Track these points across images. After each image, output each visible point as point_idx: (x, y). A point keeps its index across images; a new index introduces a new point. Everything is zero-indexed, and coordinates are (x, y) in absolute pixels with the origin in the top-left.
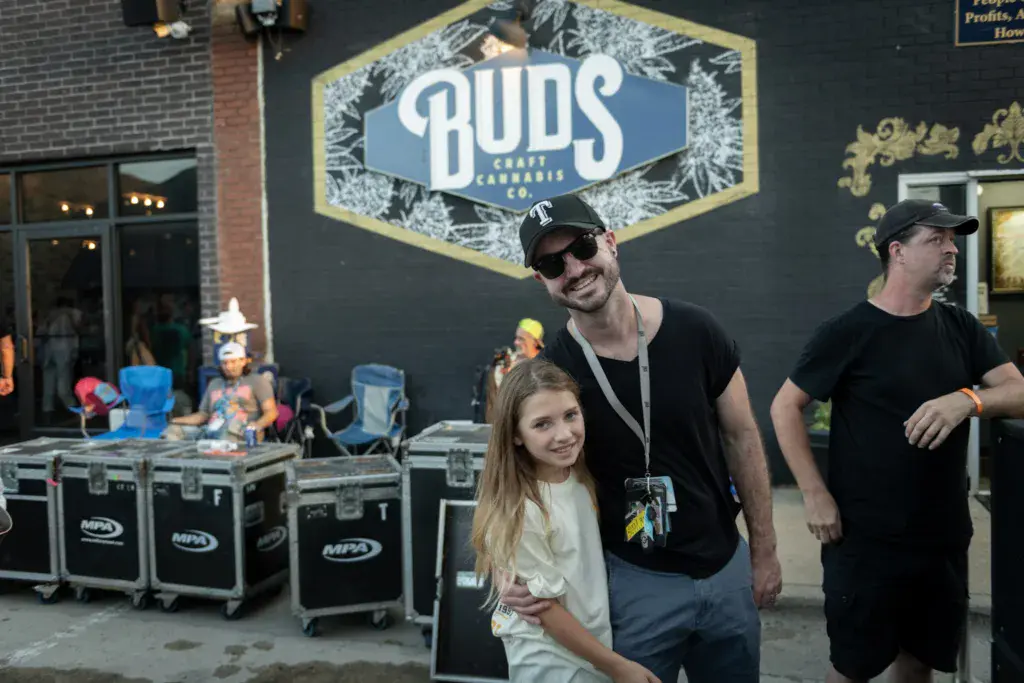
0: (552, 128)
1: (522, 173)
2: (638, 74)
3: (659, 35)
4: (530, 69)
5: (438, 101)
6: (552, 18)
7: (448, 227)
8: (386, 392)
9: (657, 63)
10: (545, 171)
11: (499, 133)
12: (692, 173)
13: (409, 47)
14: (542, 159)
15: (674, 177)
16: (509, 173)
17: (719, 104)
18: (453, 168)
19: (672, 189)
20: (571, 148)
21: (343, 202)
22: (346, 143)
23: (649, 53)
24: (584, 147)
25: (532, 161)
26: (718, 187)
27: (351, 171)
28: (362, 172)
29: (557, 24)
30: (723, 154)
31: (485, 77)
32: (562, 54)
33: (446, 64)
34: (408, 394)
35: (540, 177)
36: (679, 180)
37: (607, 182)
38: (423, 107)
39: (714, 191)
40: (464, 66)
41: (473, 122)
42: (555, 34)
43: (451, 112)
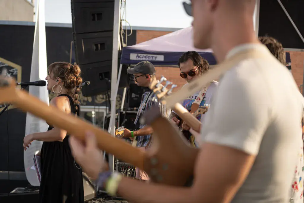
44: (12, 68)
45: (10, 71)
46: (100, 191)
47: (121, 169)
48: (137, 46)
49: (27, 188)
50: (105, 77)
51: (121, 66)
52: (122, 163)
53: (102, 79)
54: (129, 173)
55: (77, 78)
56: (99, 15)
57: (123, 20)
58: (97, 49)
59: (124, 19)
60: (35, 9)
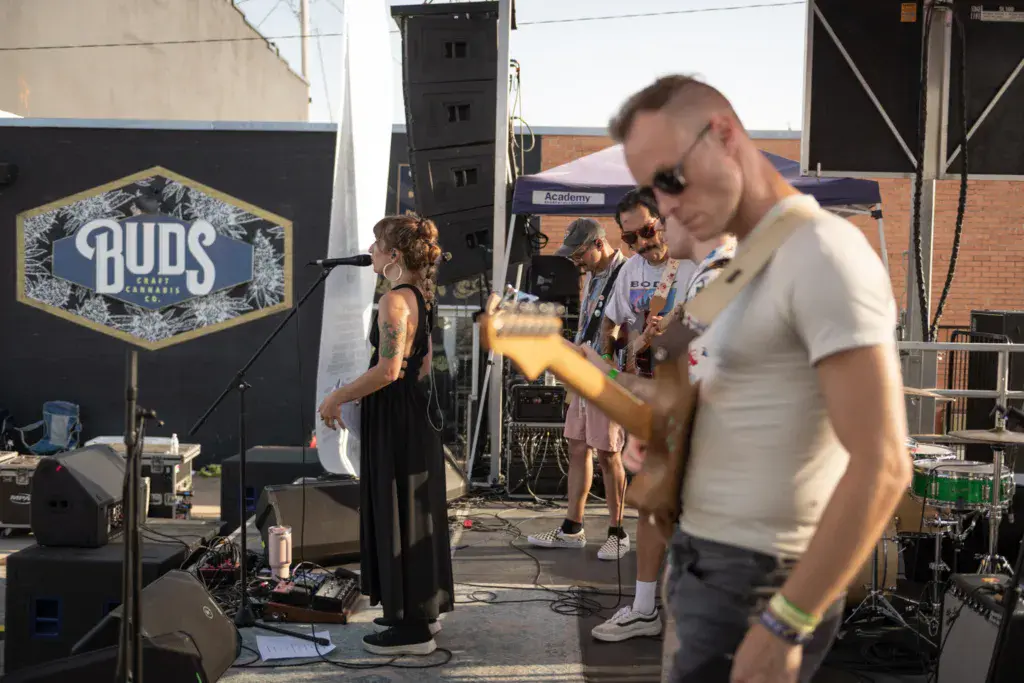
0: (173, 262)
1: (154, 287)
2: (226, 235)
3: (238, 212)
4: (160, 225)
5: (102, 239)
6: (175, 194)
7: (107, 316)
8: (66, 419)
9: (236, 229)
10: (168, 286)
11: (140, 262)
12: (255, 294)
13: (84, 202)
14: (167, 279)
15: (245, 295)
16: (146, 287)
17: (271, 255)
18: (111, 281)
19: (244, 303)
20: (184, 274)
21: (37, 296)
22: (40, 258)
23: (232, 222)
24: (192, 275)
25: (160, 281)
26: (270, 303)
27: (43, 276)
28: (49, 277)
29: (178, 199)
30: (273, 285)
31: (132, 228)
32: (181, 217)
33: (108, 215)
34: (82, 421)
35: (165, 290)
36: (248, 298)
37: (206, 296)
38: (92, 241)
39: (268, 305)
40: (120, 218)
41: (124, 253)
42: (177, 205)
43: (110, 246)
44: (272, 225)
45: (269, 231)
46: (475, 484)
47: (517, 437)
48: (546, 175)
49: (320, 477)
50: (480, 243)
51: (514, 217)
52: (519, 424)
53: (473, 246)
54: (535, 445)
55: (430, 246)
56: (464, 108)
57: (515, 118)
58: (460, 182)
59: (518, 116)
60: (310, 89)
